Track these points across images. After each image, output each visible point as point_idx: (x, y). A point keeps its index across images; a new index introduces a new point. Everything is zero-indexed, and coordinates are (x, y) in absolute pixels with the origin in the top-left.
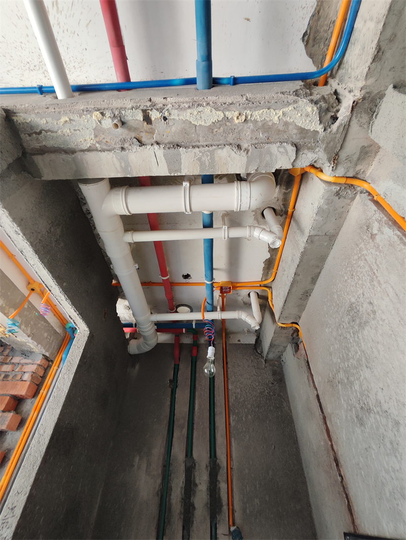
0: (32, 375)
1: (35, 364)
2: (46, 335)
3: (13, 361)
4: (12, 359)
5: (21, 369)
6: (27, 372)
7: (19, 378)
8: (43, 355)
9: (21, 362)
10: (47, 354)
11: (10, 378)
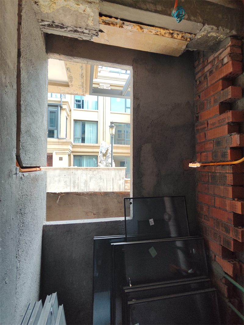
0: (230, 56)
1: (228, 47)
2: (220, 16)
3: (209, 61)
4: (208, 61)
5: (218, 60)
6: (224, 57)
7: (220, 65)
8: (230, 36)
9: (215, 57)
10: (234, 32)
11: (214, 70)
